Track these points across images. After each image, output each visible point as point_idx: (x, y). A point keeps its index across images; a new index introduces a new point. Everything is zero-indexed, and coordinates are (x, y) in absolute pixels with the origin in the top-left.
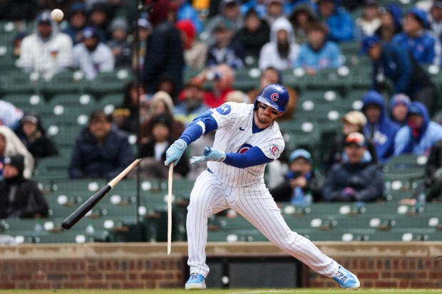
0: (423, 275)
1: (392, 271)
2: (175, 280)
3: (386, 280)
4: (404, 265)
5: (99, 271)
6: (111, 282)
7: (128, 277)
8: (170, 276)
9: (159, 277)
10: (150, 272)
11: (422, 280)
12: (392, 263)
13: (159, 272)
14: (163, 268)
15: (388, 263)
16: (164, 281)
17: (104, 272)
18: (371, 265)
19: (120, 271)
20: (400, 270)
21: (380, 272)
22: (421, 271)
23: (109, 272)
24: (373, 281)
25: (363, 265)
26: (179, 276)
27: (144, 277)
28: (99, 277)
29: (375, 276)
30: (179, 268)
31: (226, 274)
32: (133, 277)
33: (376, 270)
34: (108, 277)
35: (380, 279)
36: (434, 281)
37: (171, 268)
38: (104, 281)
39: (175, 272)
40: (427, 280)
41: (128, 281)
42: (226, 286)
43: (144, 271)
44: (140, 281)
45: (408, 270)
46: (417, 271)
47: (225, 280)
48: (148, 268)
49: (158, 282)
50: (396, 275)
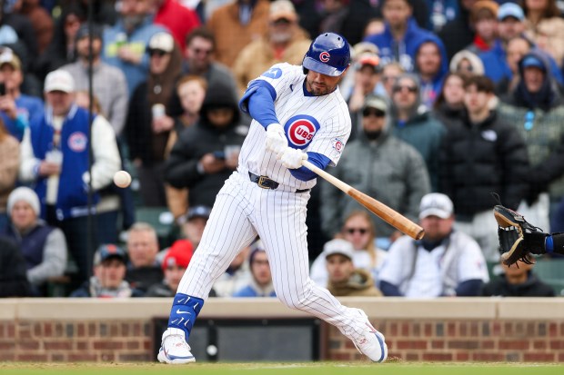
0: (489, 345)
1: (447, 338)
2: (141, 350)
3: (438, 351)
4: (463, 330)
5: (35, 338)
6: (52, 352)
7: (75, 346)
8: (134, 345)
9: (118, 346)
10: (105, 339)
11: (488, 351)
12: (446, 328)
13: (119, 339)
14: (125, 334)
15: (440, 327)
16: (125, 351)
17: (42, 340)
18: (417, 330)
19: (63, 338)
20: (458, 337)
21: (429, 339)
22: (486, 339)
23: (48, 339)
24: (419, 352)
25: (405, 331)
26: (147, 345)
27: (98, 345)
28: (36, 346)
29: (422, 345)
30: (147, 333)
31: (213, 341)
32: (82, 346)
33: (423, 337)
34: (47, 346)
35: (430, 350)
36: (505, 352)
37: (136, 333)
38: (41, 351)
39: (141, 339)
40: (496, 351)
41: (76, 351)
42: (213, 359)
43: (97, 338)
44: (92, 351)
45: (468, 338)
46: (481, 338)
47: (212, 350)
48: (103, 333)
49: (117, 353)
50: (453, 345)
